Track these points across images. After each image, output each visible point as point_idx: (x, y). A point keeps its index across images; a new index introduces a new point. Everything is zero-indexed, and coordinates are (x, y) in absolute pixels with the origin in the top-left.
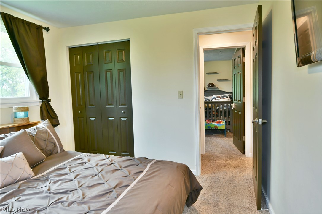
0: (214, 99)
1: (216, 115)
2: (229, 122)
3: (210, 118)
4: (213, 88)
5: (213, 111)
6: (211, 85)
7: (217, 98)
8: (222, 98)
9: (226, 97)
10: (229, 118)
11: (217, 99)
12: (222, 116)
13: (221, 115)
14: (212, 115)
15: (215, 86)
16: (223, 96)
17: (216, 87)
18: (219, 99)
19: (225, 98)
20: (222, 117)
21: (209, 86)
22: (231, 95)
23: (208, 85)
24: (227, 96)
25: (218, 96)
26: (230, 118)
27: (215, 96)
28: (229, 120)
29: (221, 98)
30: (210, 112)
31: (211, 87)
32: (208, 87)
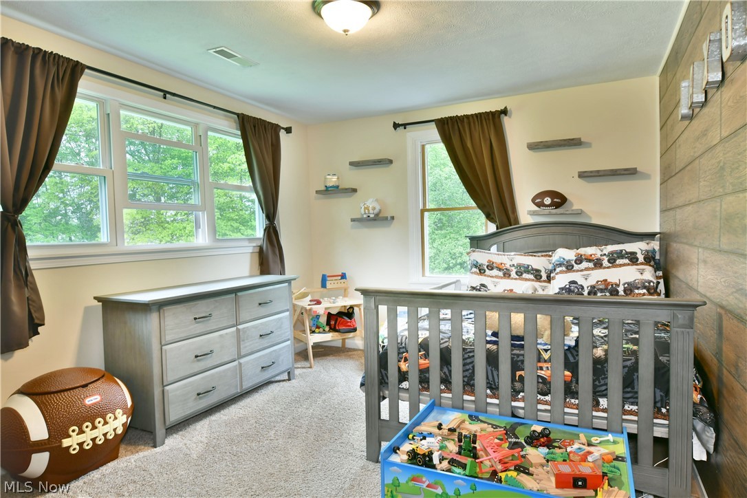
0: (560, 265)
1: (558, 386)
2: (661, 444)
3: (523, 399)
4: (558, 211)
5: (540, 359)
6: (548, 201)
7: (579, 260)
8: (605, 263)
9: (627, 261)
10: (657, 413)
11: (576, 267)
12: (605, 396)
13: (599, 391)
14: (530, 385)
15: (572, 204)
16: (612, 253)
17: (576, 207)
18: (587, 269)
19: (619, 261)
20: (603, 402)
21: (538, 205)
22: (657, 248)
23: (533, 200)
24: (634, 254)
25: (583, 251)
26: (665, 417)
27: (569, 254)
28: (660, 432)
29: (598, 264)
30: (516, 365)
31: (547, 210)
32: (536, 208)
